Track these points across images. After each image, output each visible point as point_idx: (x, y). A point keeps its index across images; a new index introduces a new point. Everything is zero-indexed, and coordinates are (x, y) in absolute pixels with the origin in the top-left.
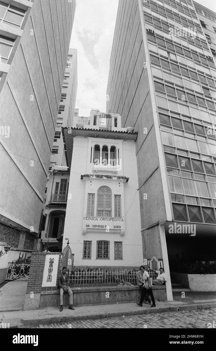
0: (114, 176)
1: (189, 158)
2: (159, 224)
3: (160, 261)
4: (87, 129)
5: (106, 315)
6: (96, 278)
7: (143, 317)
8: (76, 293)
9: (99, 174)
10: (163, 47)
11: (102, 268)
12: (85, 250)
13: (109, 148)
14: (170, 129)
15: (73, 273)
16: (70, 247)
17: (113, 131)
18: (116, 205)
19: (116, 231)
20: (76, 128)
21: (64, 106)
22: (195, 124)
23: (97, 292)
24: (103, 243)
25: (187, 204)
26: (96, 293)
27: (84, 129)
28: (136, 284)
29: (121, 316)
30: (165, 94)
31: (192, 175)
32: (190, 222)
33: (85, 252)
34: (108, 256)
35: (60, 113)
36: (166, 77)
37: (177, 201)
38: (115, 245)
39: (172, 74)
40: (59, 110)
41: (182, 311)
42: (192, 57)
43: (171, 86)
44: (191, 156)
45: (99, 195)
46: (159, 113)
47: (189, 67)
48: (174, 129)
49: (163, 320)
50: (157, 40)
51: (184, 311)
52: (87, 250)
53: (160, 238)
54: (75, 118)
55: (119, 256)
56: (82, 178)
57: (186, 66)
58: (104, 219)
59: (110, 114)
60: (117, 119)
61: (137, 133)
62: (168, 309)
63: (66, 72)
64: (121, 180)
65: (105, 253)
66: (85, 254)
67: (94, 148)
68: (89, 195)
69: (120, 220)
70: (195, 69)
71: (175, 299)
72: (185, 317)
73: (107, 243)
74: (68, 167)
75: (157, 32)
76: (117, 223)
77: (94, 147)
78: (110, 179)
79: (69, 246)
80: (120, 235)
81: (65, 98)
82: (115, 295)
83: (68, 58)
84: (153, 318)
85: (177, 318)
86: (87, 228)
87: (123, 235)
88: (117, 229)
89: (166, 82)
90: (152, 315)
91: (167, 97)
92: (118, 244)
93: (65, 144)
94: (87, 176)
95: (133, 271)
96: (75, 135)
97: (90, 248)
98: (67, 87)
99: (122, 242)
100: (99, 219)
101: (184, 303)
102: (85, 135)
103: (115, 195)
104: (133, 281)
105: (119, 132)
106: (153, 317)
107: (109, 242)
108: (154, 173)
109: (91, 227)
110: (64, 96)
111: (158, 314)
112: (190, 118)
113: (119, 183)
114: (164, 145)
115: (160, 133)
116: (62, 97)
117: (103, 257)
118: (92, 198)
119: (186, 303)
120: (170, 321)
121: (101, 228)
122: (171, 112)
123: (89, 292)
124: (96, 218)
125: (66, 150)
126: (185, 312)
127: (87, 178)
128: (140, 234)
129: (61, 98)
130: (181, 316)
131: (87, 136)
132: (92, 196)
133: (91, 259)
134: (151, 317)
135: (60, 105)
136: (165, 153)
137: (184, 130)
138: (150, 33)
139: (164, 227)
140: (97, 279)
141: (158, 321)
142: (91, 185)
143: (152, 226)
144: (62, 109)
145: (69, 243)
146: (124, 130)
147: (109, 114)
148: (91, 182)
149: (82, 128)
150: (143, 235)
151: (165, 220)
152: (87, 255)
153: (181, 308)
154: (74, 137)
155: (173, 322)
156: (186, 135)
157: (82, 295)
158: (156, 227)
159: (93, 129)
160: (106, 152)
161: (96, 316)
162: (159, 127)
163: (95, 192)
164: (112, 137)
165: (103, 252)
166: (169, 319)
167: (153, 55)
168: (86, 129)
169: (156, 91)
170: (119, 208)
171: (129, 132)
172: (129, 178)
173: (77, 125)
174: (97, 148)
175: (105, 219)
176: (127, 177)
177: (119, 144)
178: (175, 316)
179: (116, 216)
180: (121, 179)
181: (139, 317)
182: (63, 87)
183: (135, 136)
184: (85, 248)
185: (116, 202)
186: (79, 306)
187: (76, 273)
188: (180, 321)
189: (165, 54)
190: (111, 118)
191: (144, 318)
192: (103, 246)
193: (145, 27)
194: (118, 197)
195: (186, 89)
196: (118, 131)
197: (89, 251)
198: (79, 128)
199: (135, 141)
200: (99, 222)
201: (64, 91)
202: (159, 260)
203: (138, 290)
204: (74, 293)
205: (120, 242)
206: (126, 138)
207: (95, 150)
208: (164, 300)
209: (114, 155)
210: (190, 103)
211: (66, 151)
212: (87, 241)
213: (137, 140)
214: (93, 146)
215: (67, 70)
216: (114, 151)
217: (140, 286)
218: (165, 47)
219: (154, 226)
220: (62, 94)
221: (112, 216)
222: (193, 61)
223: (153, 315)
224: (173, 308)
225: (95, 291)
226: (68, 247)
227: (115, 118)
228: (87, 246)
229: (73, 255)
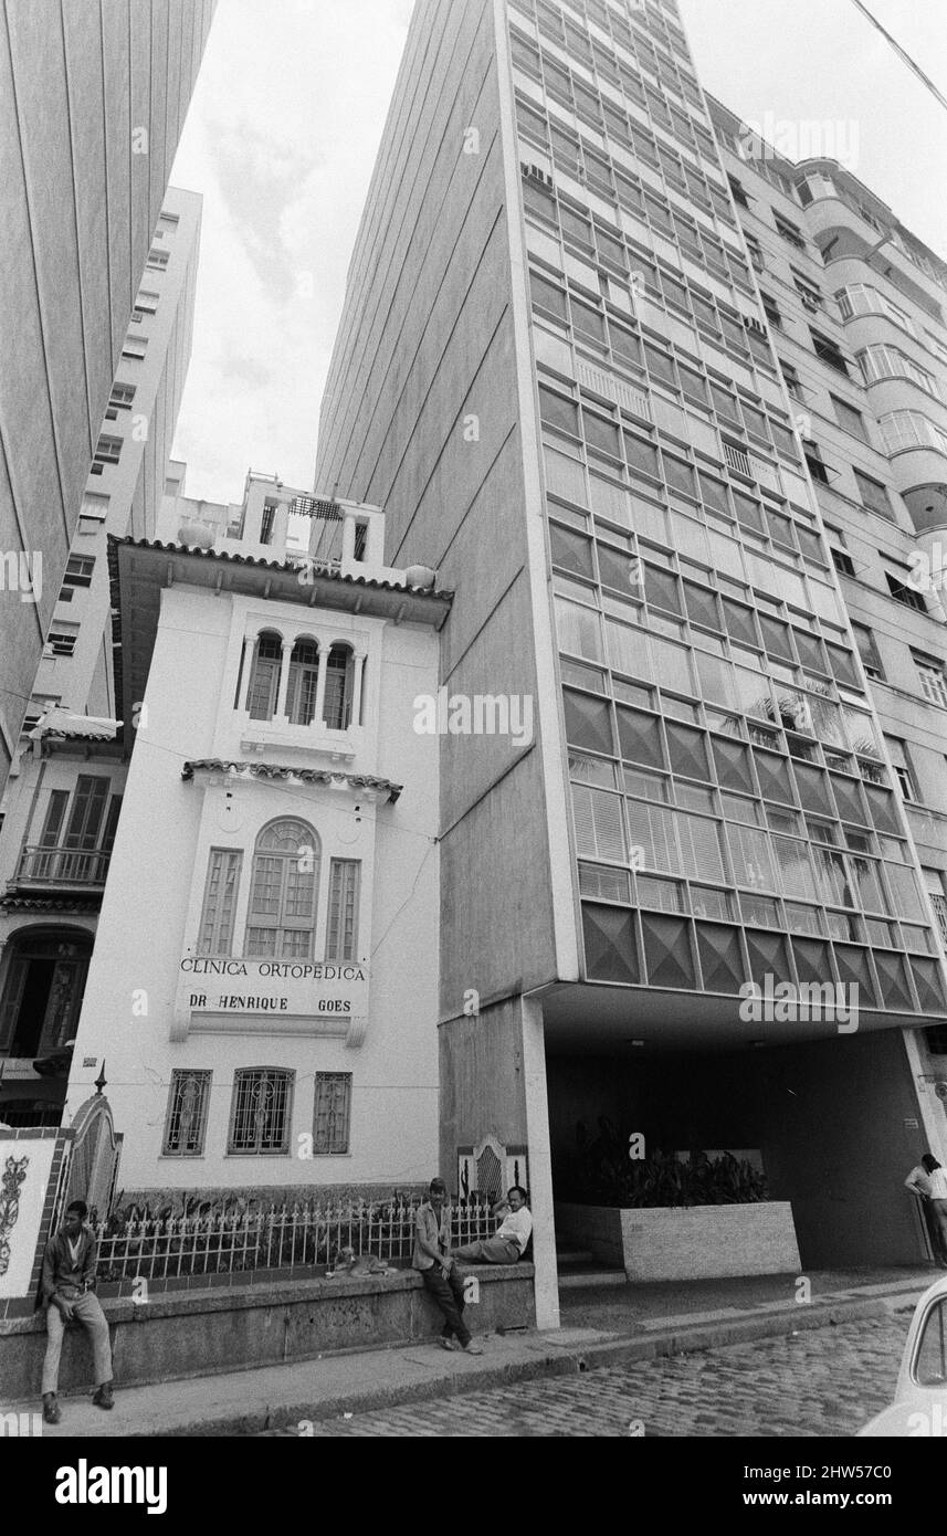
0: (335, 775)
1: (657, 718)
2: (520, 995)
3: (513, 1154)
4: (231, 556)
5: (268, 1418)
6: (226, 1244)
7: (433, 1413)
8: (126, 1322)
9: (270, 761)
10: (584, 252)
11: (256, 1198)
12: (178, 1116)
13: (324, 651)
14: (588, 592)
15: (115, 1226)
16: (108, 1101)
17: (349, 578)
18: (334, 906)
19: (330, 1026)
20: (179, 545)
21: (121, 440)
22: (686, 581)
23: (232, 1310)
24: (266, 1080)
25: (639, 907)
26: (224, 1317)
27: (218, 553)
28: (406, 1264)
29: (334, 1418)
30: (581, 444)
31: (663, 786)
32: (646, 986)
33: (175, 1124)
34: (284, 1140)
35: (97, 471)
36: (589, 377)
37: (600, 894)
38: (318, 1087)
39: (610, 369)
40: (97, 458)
41: (597, 1368)
42: (691, 311)
43: (606, 414)
44: (666, 709)
45: (260, 857)
46: (552, 522)
47: (677, 349)
48: (605, 593)
49: (520, 1419)
50: (562, 219)
51: (604, 1372)
52: (186, 1114)
53: (520, 1054)
54: (166, 502)
55: (331, 1140)
56: (187, 777)
57: (667, 343)
58: (276, 968)
59: (338, 500)
60: (365, 528)
61: (448, 598)
62: (541, 1363)
63: (141, 288)
64: (366, 795)
65: (269, 1126)
66: (176, 1135)
67: (256, 646)
68: (217, 856)
69: (349, 974)
70: (699, 363)
71: (567, 1321)
72: (612, 1394)
73: (281, 1077)
74: (121, 723)
75: (563, 183)
76: (335, 988)
77: (257, 638)
78: (316, 787)
79: (105, 1098)
80: (343, 1043)
81: (129, 408)
82: (312, 1321)
83: (161, 226)
84: (480, 1414)
85: (580, 1404)
86: (197, 1008)
87: (355, 1043)
88: (334, 1013)
89: (585, 394)
90: (471, 1400)
91: (586, 459)
92: (334, 1082)
93: (118, 616)
94: (216, 767)
95: (397, 1206)
96: (170, 576)
97: (199, 1104)
98: (141, 358)
99: (349, 1075)
100: (252, 968)
101: (605, 1335)
102: (219, 585)
103: (333, 859)
104: (396, 1252)
105: (373, 583)
106: (477, 1410)
107: (292, 1073)
108: (516, 769)
109: (211, 1006)
110: (124, 395)
111: (498, 1393)
112: (670, 554)
113: (357, 808)
114: (561, 655)
115: (551, 605)
116: (113, 400)
117: (258, 1147)
118: (229, 870)
119: (612, 1334)
120: (552, 1417)
121: (261, 1010)
122: (599, 522)
123: (189, 1315)
124: (240, 965)
125: (119, 644)
126: (611, 1374)
127: (214, 778)
128: (434, 1037)
129: (111, 404)
130: (593, 1394)
131: (226, 590)
132: (228, 858)
133: (203, 1158)
134: (471, 1406)
135: (104, 437)
136: (565, 687)
137: (644, 601)
138: (534, 180)
139: (541, 1006)
140: (233, 1248)
141: (498, 1422)
142: (229, 808)
143: (491, 1002)
144: (108, 452)
145: (104, 1083)
146: (397, 577)
147: (333, 500)
148: (229, 795)
149: (204, 552)
150: (445, 1043)
151: (548, 976)
152: (182, 1136)
153: (591, 1357)
154: (166, 586)
155: (564, 1420)
156: (652, 622)
157: (156, 1333)
158: (507, 1008)
159: (256, 560)
160: (309, 668)
161: (219, 1425)
162: (549, 580)
163: (246, 841)
164: (341, 604)
165: (260, 1122)
166: (547, 1408)
167: (543, 277)
168: (224, 555)
169: (545, 427)
170: (349, 921)
171: (415, 589)
172: (401, 788)
173: (181, 535)
174: (269, 644)
175: (282, 970)
176: (394, 781)
177: (368, 637)
178: (571, 1394)
179: (331, 953)
180: (367, 790)
181: (416, 1414)
182: (125, 354)
183: (440, 607)
184: (178, 1103)
185: (335, 892)
186: (136, 1386)
187: (130, 1225)
188: (594, 1416)
189: (590, 280)
190: (341, 519)
191: (440, 1414)
192: (263, 1093)
193: (516, 153)
194: (345, 871)
195: (663, 435)
196: (368, 580)
197: (195, 1118)
198: (191, 549)
199: (440, 631)
200: (254, 983)
201: (125, 373)
202: (512, 1151)
203: (415, 1292)
204: (113, 1326)
205: (340, 1075)
206: (400, 616)
207: (261, 654)
208: (523, 1328)
209: (343, 683)
210: (672, 492)
211: (120, 648)
212: (187, 1073)
213: (446, 627)
214: (253, 637)
215: (149, 281)
216: (342, 665)
217: (427, 1270)
218: (592, 253)
219: (500, 1003)
220: (117, 384)
221: (313, 955)
222: (695, 327)
223: (477, 1399)
224: (561, 1359)
225: (219, 1304)
226: (100, 1103)
227: (360, 522)
228: (190, 1093)
229: (120, 1137)
